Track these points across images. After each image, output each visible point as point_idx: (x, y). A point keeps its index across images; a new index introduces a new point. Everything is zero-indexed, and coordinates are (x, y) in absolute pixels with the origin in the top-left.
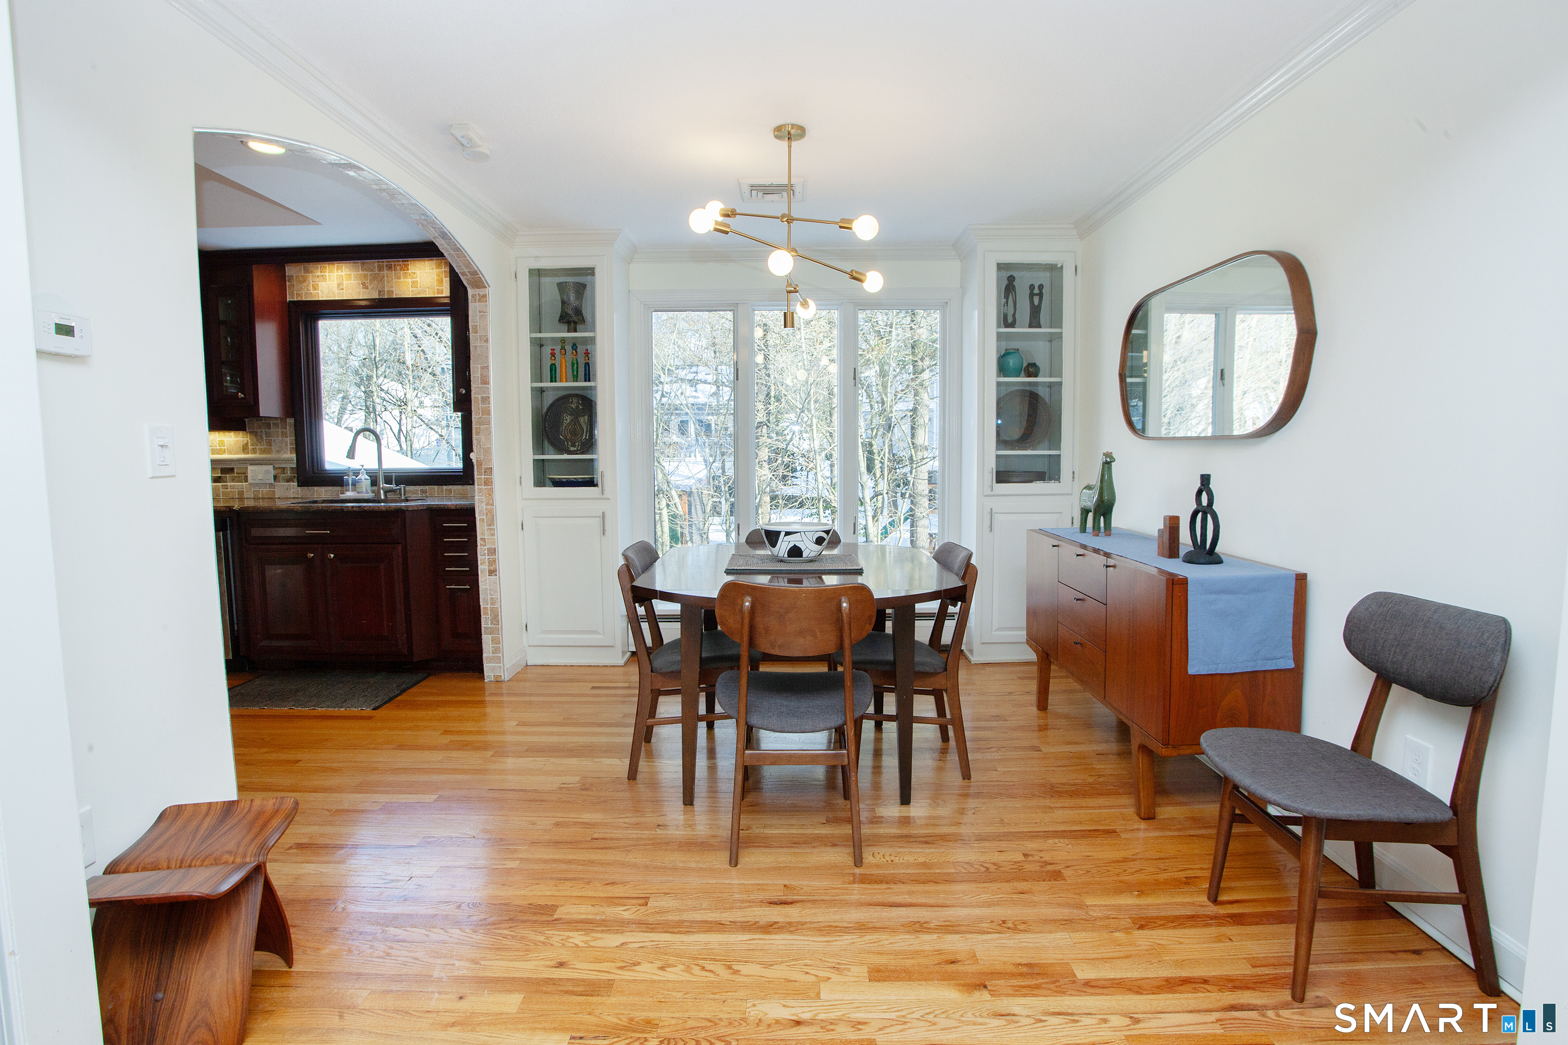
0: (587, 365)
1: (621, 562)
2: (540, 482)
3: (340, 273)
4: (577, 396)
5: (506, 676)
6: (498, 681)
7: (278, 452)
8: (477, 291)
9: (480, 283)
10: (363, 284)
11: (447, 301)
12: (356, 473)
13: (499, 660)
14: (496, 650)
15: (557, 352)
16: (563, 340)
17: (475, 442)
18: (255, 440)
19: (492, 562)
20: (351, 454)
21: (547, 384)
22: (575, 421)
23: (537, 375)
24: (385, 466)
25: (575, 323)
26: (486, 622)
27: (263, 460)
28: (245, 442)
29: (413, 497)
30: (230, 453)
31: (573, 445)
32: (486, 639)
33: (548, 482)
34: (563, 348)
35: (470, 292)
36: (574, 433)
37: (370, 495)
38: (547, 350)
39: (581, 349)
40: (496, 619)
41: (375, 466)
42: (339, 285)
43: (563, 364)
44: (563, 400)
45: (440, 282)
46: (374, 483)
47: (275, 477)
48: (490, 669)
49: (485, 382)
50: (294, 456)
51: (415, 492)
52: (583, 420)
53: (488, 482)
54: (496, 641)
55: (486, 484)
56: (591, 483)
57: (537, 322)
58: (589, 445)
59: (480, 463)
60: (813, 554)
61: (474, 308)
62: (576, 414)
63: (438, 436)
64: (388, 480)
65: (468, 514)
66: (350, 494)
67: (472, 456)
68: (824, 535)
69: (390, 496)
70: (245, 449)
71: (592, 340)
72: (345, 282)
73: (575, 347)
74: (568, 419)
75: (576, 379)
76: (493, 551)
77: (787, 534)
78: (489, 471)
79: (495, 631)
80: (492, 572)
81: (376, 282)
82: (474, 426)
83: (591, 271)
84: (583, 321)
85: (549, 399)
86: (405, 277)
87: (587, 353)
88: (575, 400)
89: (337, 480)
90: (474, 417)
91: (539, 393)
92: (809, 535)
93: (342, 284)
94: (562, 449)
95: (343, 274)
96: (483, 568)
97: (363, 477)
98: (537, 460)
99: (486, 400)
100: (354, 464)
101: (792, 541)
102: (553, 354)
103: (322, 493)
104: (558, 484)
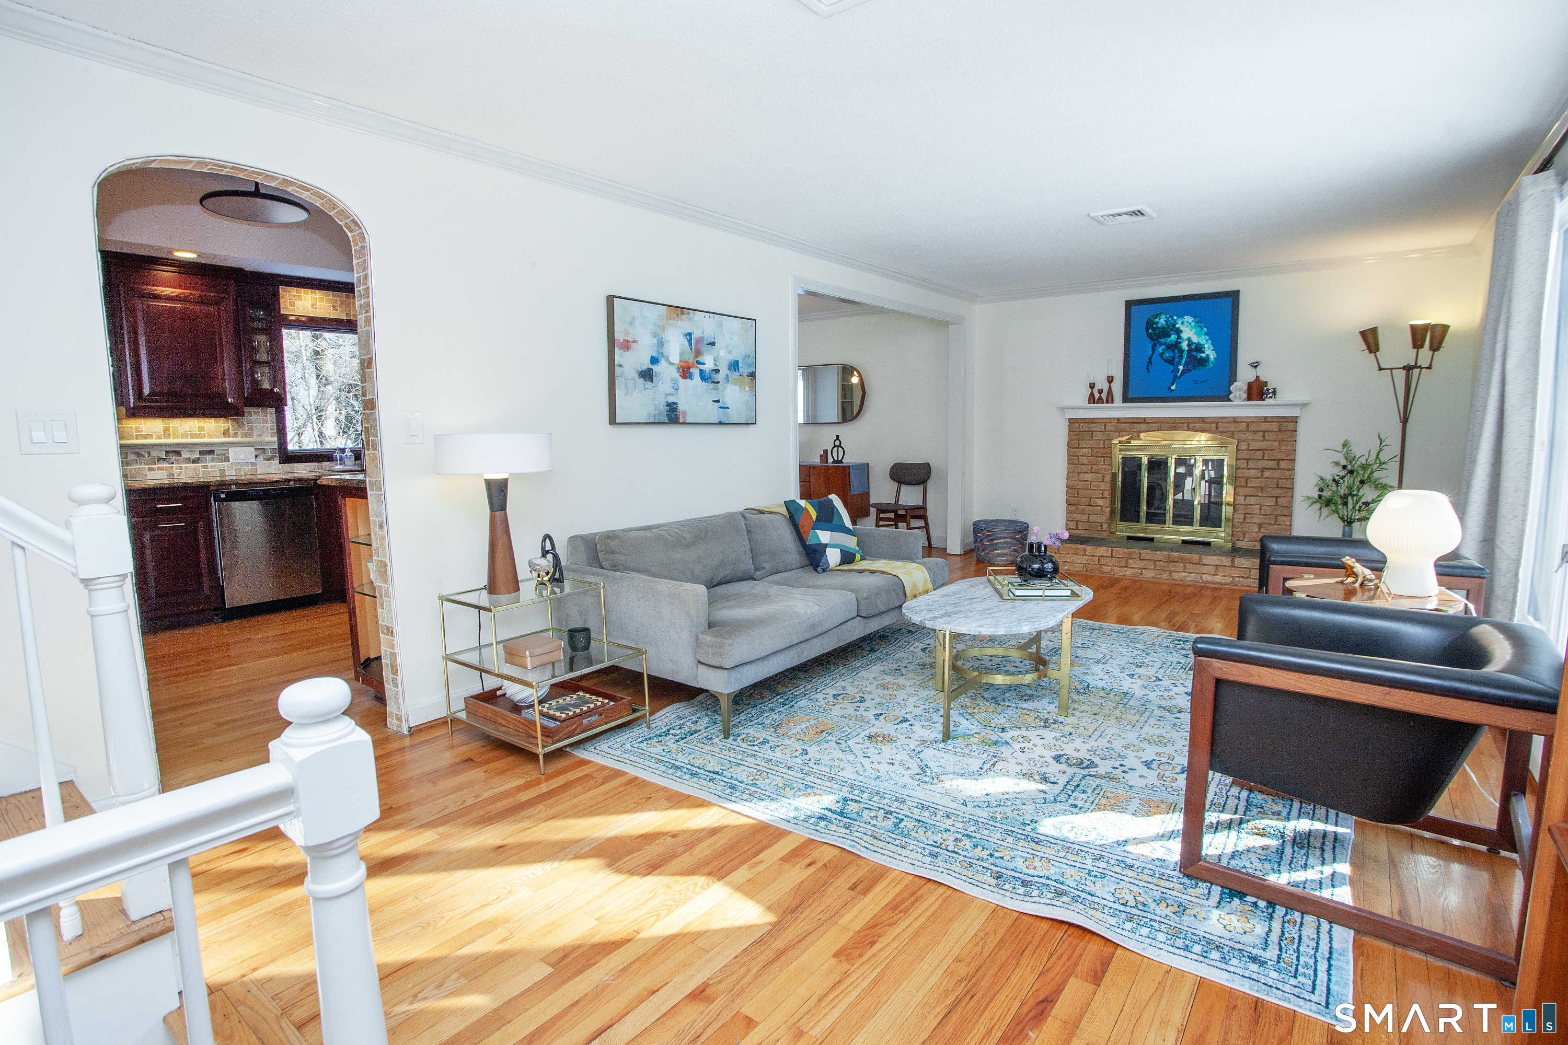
3: (313, 295)
7: (260, 436)
10: (334, 307)
18: (236, 426)
27: (245, 443)
28: (227, 428)
30: (210, 436)
42: (313, 305)
47: (256, 456)
50: (276, 439)
66: (336, 468)
70: (226, 433)
72: (318, 303)
81: (344, 307)
93: (316, 305)
95: (317, 297)
97: (347, 453)
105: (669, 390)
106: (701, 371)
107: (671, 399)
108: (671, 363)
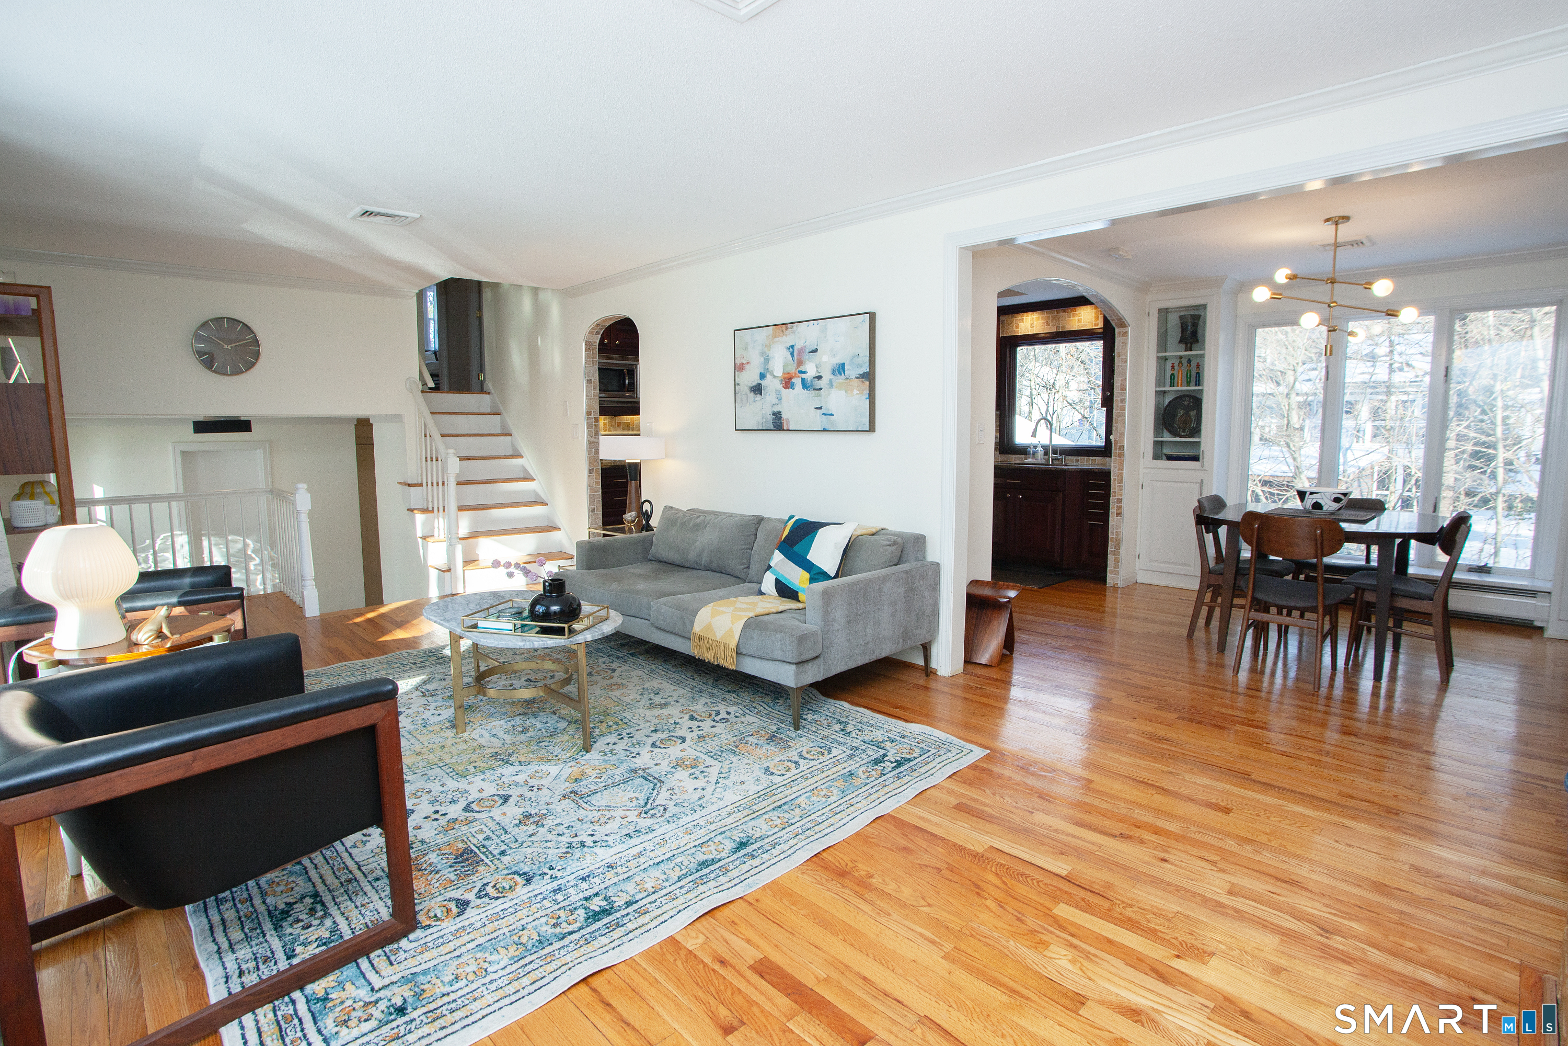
0: (1198, 374)
1: (1197, 504)
2: (1156, 457)
3: (1033, 316)
4: (1188, 396)
5: (1120, 584)
6: (1115, 588)
8: (1122, 330)
9: (1123, 324)
10: (1046, 321)
11: (1101, 331)
12: (1035, 447)
13: (1117, 573)
14: (1116, 566)
15: (1176, 365)
16: (1181, 357)
17: (1114, 428)
19: (1120, 508)
20: (1034, 435)
21: (1167, 388)
22: (1187, 414)
23: (1160, 381)
24: (1053, 443)
25: (1191, 343)
26: (1111, 548)
29: (1070, 463)
31: (1184, 431)
32: (1111, 558)
33: (1164, 457)
34: (1180, 362)
35: (1117, 330)
36: (1185, 422)
37: (1043, 461)
38: (1169, 365)
39: (1194, 364)
40: (1118, 545)
41: (1048, 443)
42: (1031, 325)
43: (1180, 375)
44: (1179, 399)
45: (1097, 318)
46: (1046, 453)
48: (1111, 579)
49: (1123, 389)
50: (998, 435)
51: (1071, 461)
52: (1193, 414)
53: (1121, 455)
54: (1117, 560)
55: (1119, 456)
56: (1196, 458)
57: (1162, 344)
58: (1196, 431)
59: (1116, 442)
60: (1331, 509)
61: (1118, 340)
62: (1188, 409)
63: (1080, 417)
64: (1055, 452)
65: (1106, 475)
66: (1030, 460)
67: (1112, 437)
68: (1342, 497)
69: (1055, 462)
71: (1202, 356)
72: (1035, 323)
73: (1189, 361)
74: (1181, 413)
75: (1188, 384)
76: (1120, 501)
77: (1312, 493)
78: (1122, 447)
79: (1117, 553)
80: (1119, 514)
81: (1055, 322)
82: (1114, 418)
83: (1204, 306)
84: (1197, 341)
85: (1168, 400)
86: (1074, 316)
87: (1198, 366)
88: (1187, 399)
89: (1023, 451)
90: (1115, 412)
91: (1160, 394)
92: (1328, 496)
93: (1033, 323)
94: (1176, 434)
95: (1036, 318)
96: (1113, 511)
97: (1040, 449)
98: (1157, 442)
99: (1123, 401)
100: (1034, 441)
101: (1315, 498)
102: (1173, 367)
103: (1014, 459)
104: (1170, 458)
105: (775, 401)
106: (803, 380)
107: (776, 409)
108: (775, 377)
